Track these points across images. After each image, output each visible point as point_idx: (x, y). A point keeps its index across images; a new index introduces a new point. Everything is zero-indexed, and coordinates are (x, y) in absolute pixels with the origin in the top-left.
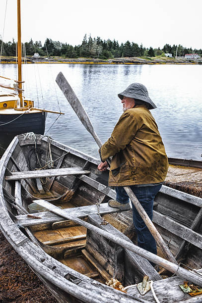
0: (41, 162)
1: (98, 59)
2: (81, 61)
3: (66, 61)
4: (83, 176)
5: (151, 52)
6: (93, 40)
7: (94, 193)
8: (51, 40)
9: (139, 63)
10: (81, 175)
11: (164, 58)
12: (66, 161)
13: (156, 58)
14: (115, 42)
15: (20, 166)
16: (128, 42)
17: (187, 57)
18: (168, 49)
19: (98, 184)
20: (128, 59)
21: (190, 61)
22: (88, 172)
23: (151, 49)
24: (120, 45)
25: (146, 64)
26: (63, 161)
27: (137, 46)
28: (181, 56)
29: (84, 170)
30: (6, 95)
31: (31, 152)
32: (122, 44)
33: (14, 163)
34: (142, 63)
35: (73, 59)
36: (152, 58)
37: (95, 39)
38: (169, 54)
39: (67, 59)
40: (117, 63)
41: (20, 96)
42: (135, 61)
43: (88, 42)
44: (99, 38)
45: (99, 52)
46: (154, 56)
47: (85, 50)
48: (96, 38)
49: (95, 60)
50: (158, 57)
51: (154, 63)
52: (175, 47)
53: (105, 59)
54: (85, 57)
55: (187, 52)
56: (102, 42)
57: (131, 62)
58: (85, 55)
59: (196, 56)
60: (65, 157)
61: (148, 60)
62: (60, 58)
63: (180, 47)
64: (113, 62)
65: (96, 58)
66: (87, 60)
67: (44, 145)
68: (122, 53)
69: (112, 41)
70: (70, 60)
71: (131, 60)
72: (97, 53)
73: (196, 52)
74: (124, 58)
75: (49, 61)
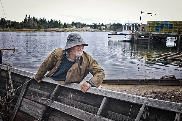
1: (35, 30)
2: (24, 31)
5: (65, 26)
6: (31, 19)
8: (4, 19)
9: (59, 31)
11: (72, 29)
12: (30, 88)
13: (68, 29)
14: (44, 20)
16: (52, 20)
17: (84, 28)
18: (74, 24)
20: (52, 29)
21: (86, 30)
23: (65, 24)
24: (47, 22)
26: (27, 89)
27: (57, 22)
28: (81, 28)
32: (48, 21)
35: (19, 30)
36: (66, 29)
37: (32, 18)
38: (75, 27)
39: (15, 29)
40: (46, 31)
42: (57, 30)
43: (28, 20)
44: (34, 18)
45: (35, 25)
46: (67, 28)
47: (26, 24)
50: (69, 28)
51: (67, 31)
52: (77, 23)
53: (39, 29)
54: (27, 28)
55: (84, 25)
56: (37, 20)
57: (54, 31)
58: (26, 27)
59: (90, 28)
60: (29, 84)
61: (64, 30)
62: (11, 29)
63: (80, 23)
64: (44, 31)
65: (33, 29)
66: (28, 30)
68: (48, 26)
70: (17, 30)
71: (54, 30)
72: (34, 26)
73: (89, 26)
74: (50, 29)
75: (4, 31)
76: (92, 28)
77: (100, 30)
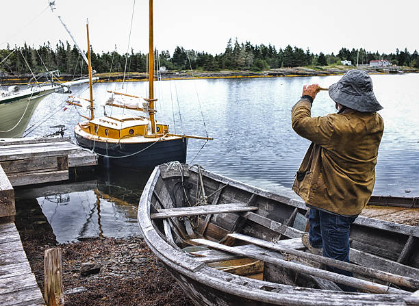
0: (190, 199)
1: (248, 72)
2: (225, 75)
3: (204, 76)
4: (249, 213)
5: (322, 60)
6: (241, 46)
7: (265, 235)
8: (182, 48)
9: (306, 74)
10: (246, 212)
11: (340, 67)
12: (223, 196)
13: (329, 68)
14: (270, 47)
15: (164, 203)
16: (289, 47)
17: (372, 64)
18: (345, 54)
19: (270, 222)
20: (289, 69)
21: (377, 70)
22: (255, 208)
23: (322, 55)
24: (278, 52)
25: (316, 75)
26: (220, 196)
27: (303, 51)
28: (365, 63)
29: (249, 205)
30: (132, 119)
31: (177, 187)
32: (281, 50)
33: (157, 199)
34: (310, 75)
35: (213, 73)
36: (324, 67)
37: (242, 44)
38: (347, 62)
39: (205, 73)
40: (275, 75)
41: (152, 119)
42: (300, 72)
43: (233, 49)
44: (248, 44)
45: (250, 61)
46: (327, 65)
47: (230, 59)
48: (245, 44)
49: (244, 72)
50: (332, 65)
51: (327, 74)
52: (355, 52)
53: (258, 71)
54: (230, 69)
55: (372, 57)
56: (253, 48)
57: (294, 74)
58: (228, 66)
59: (386, 63)
60: (223, 191)
61: (318, 71)
62: (196, 71)
63: (362, 51)
64: (269, 74)
65: (245, 70)
66: (233, 74)
67: (194, 177)
68: (281, 62)
69: (267, 46)
70: (210, 73)
71: (295, 71)
72: (246, 64)
73: (385, 57)
74: (285, 69)
75: (181, 76)
76: (394, 63)
77: (414, 69)
